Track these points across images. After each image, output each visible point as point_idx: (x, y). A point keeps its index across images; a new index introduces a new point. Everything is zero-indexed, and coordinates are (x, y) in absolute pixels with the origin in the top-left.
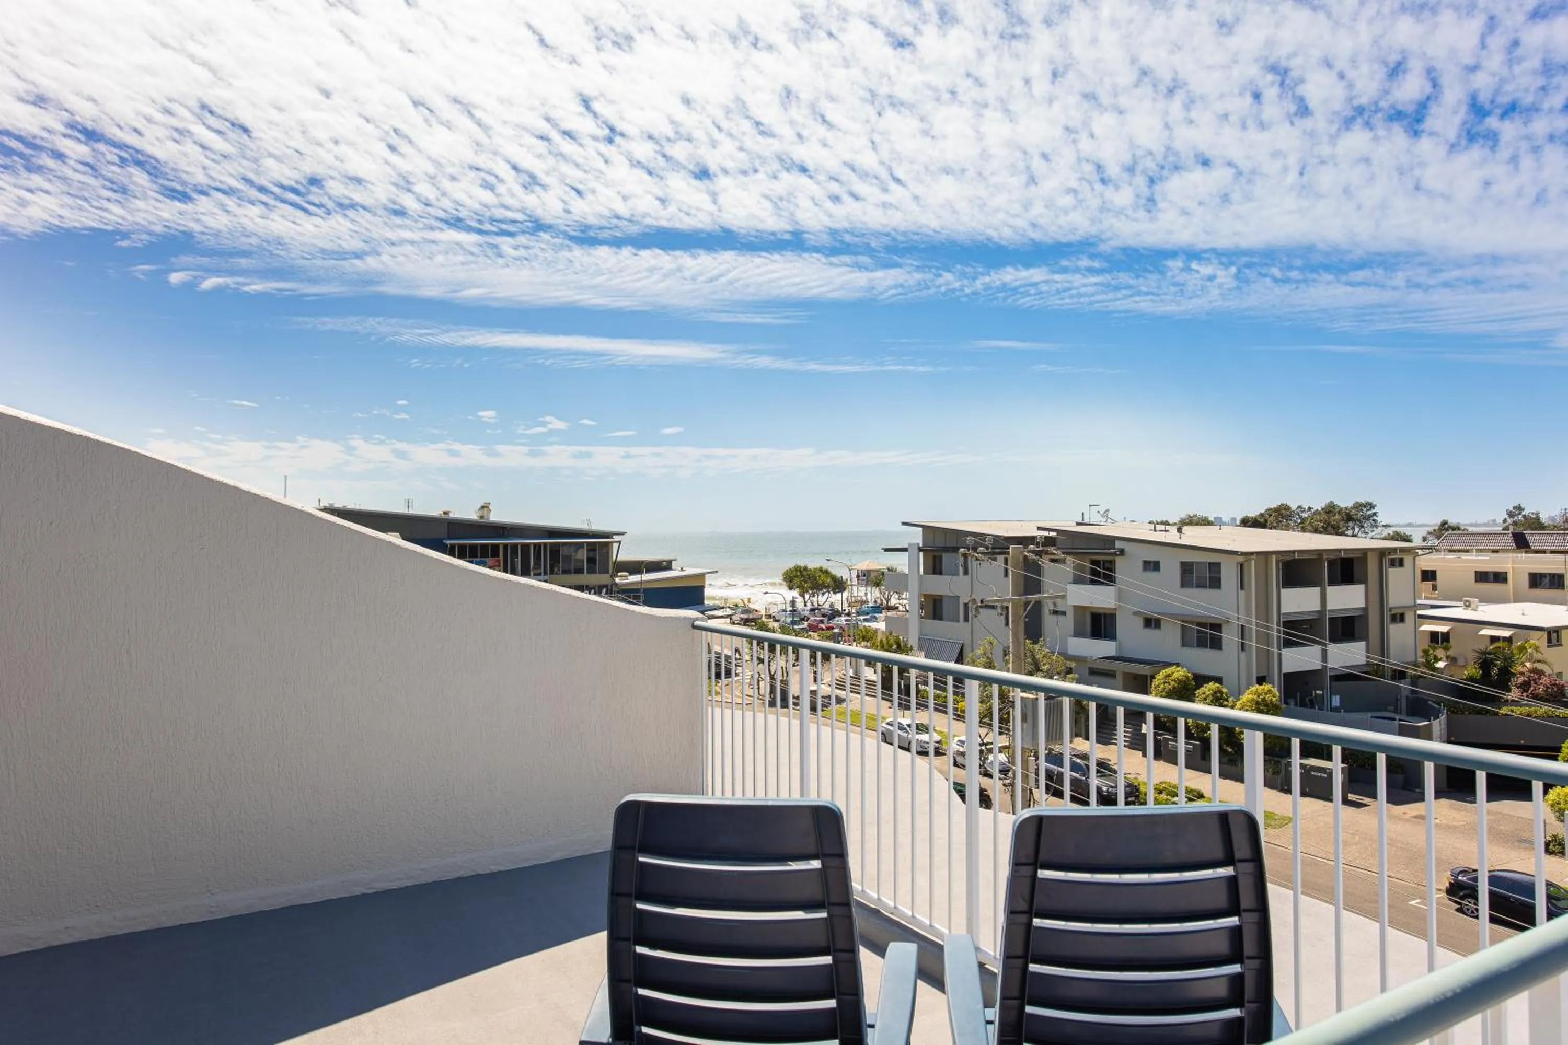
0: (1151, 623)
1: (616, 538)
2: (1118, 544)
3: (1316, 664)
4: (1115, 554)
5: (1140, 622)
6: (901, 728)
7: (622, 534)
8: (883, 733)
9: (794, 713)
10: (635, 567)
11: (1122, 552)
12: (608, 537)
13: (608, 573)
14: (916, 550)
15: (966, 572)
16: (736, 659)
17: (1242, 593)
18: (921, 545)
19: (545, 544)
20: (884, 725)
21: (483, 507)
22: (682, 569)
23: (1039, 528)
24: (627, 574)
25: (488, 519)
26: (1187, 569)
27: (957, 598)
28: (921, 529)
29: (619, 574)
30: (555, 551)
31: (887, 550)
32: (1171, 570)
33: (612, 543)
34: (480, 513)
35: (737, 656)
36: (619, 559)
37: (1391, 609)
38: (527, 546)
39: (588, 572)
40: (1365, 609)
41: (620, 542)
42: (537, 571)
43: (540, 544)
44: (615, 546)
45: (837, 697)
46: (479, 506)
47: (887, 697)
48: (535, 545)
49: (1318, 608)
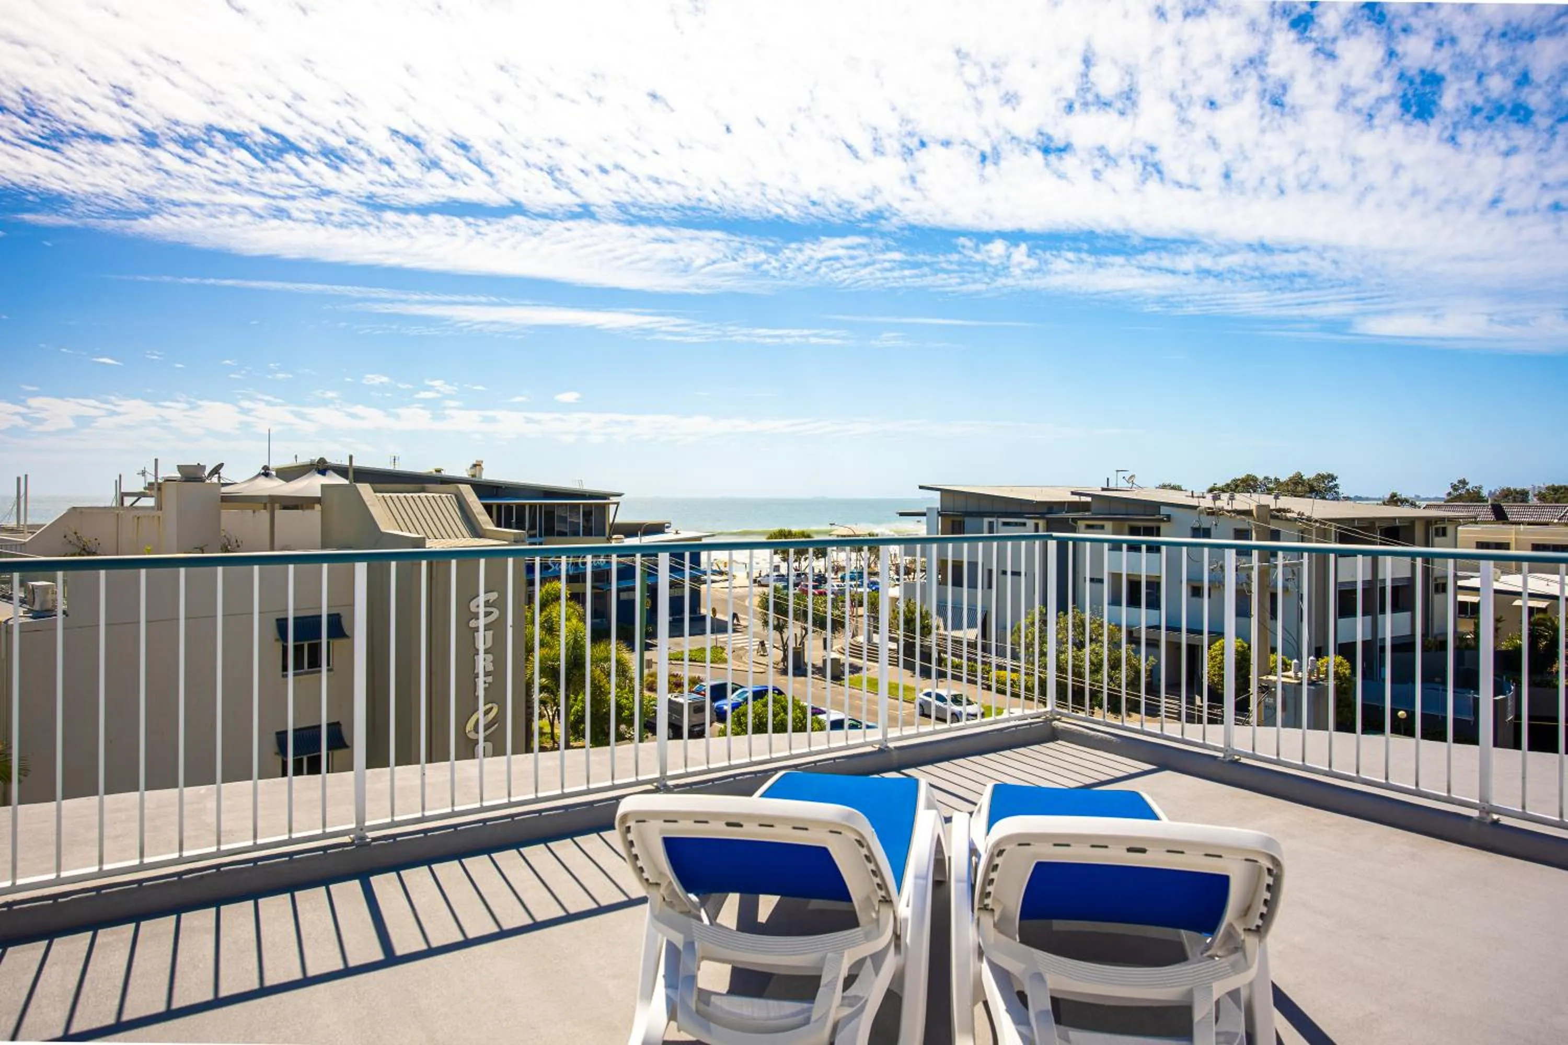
0: (1200, 591)
1: (614, 499)
2: (1164, 510)
3: (1367, 635)
4: (1162, 520)
5: (1187, 590)
6: (940, 698)
7: (619, 495)
8: (921, 705)
9: (813, 683)
10: (631, 530)
11: (1169, 517)
12: (605, 499)
13: (604, 535)
14: (936, 514)
16: (734, 625)
18: (939, 509)
19: (541, 505)
20: (921, 695)
21: (475, 466)
22: (677, 533)
23: (1073, 493)
24: (622, 536)
25: (481, 477)
26: (1241, 536)
28: (939, 493)
29: (615, 536)
30: (549, 512)
31: (902, 514)
33: (609, 504)
34: (472, 472)
35: (735, 621)
36: (616, 521)
37: (1436, 579)
38: (521, 507)
39: (584, 535)
40: (1411, 579)
41: (618, 504)
42: (532, 532)
43: (535, 505)
44: (612, 508)
45: (851, 665)
46: (470, 465)
47: (909, 666)
48: (531, 506)
49: (1370, 578)
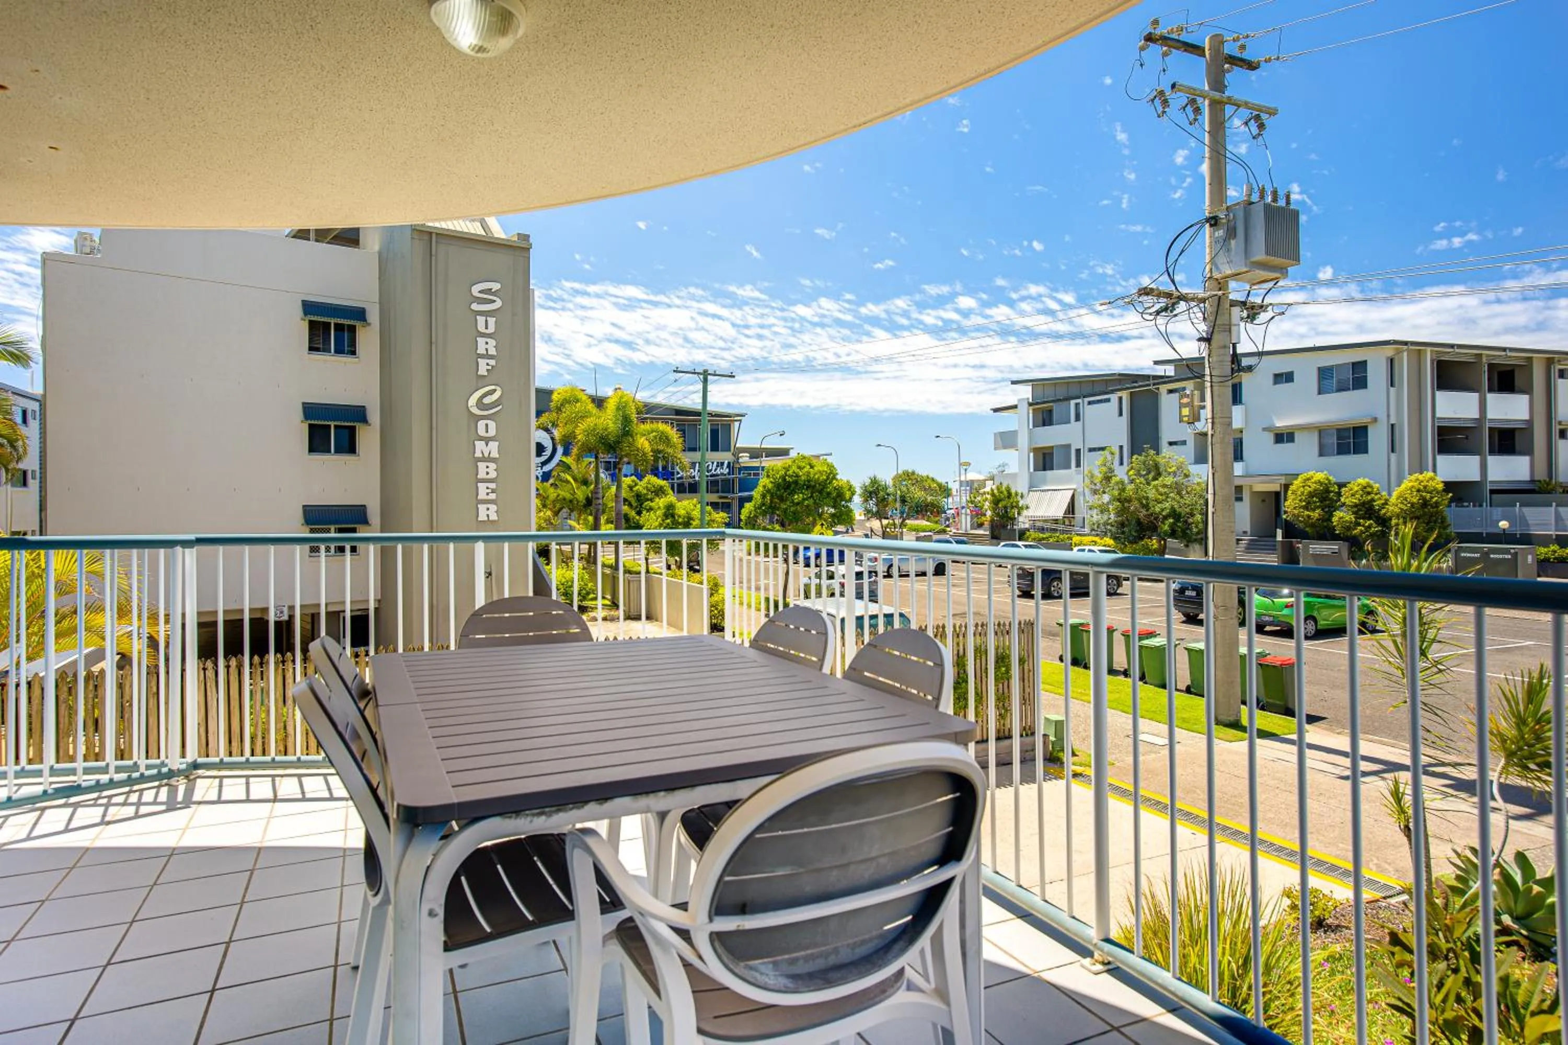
0: (1283, 437)
3: (1475, 476)
5: (1270, 437)
10: (757, 452)
11: (1250, 368)
12: (730, 417)
13: (730, 451)
14: (1026, 405)
15: (1078, 418)
17: (1392, 389)
18: (1031, 400)
24: (748, 455)
26: (1324, 373)
27: (1068, 447)
28: (1030, 384)
29: (741, 455)
31: (995, 410)
32: (1307, 378)
33: (733, 421)
37: (1560, 423)
39: (712, 450)
40: (1530, 422)
41: (740, 421)
49: (1476, 415)
